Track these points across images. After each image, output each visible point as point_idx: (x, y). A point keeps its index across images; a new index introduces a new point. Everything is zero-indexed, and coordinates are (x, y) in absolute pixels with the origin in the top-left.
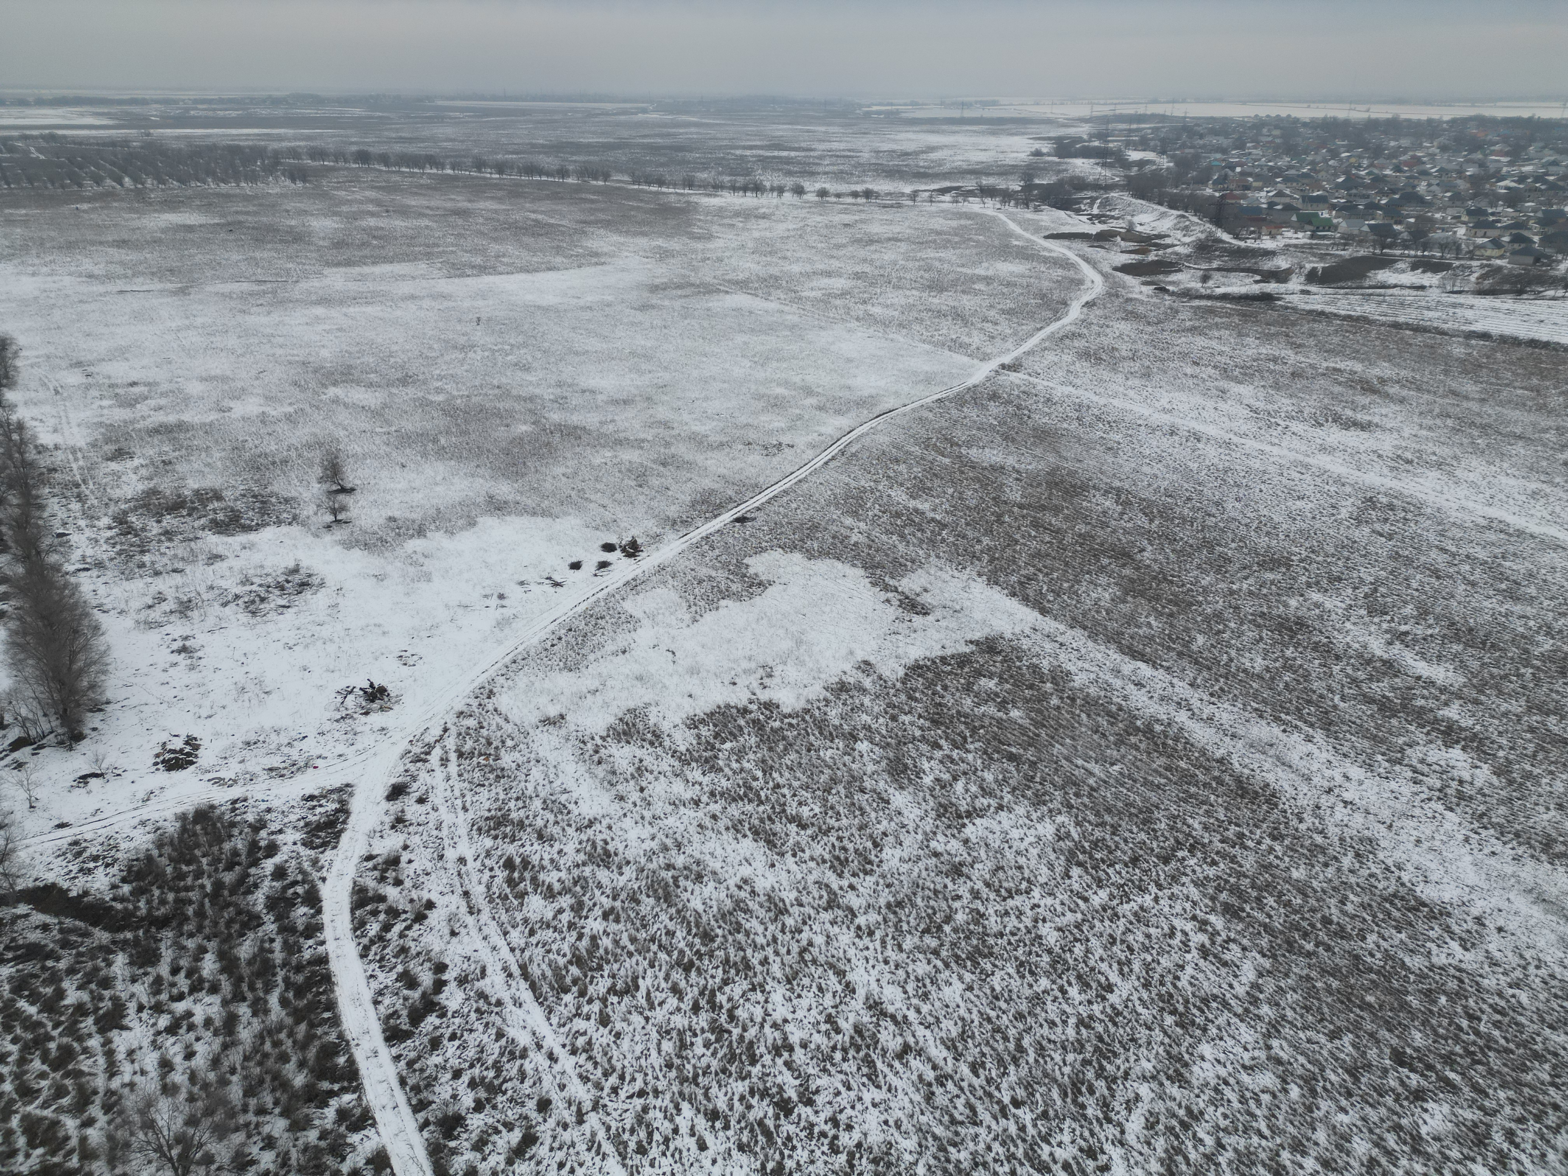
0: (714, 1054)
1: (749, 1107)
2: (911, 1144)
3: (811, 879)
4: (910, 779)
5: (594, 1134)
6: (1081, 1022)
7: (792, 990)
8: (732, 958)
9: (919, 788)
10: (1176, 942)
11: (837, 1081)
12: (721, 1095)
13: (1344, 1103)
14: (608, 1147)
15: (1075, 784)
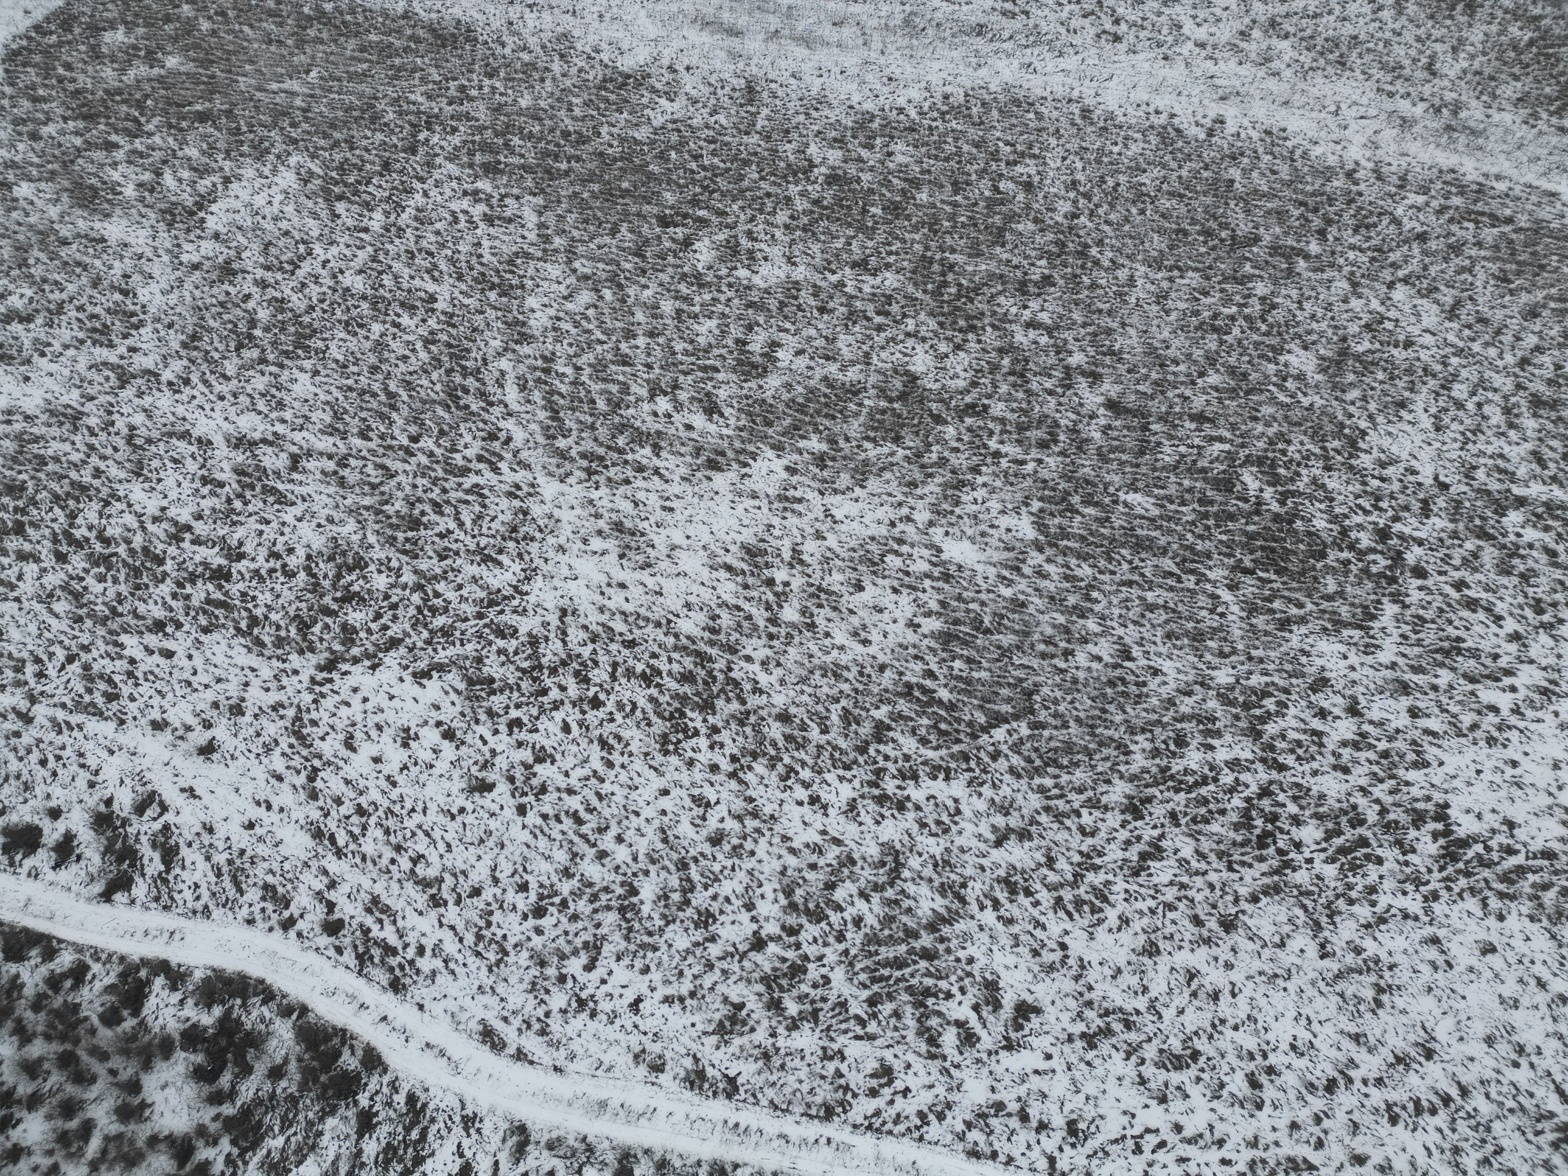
0: (115, 581)
1: (188, 597)
2: (351, 525)
3: (81, 367)
4: (109, 201)
5: (53, 720)
6: (427, 342)
7: (147, 479)
8: (59, 491)
9: (126, 206)
10: (462, 225)
11: (252, 524)
12: (151, 606)
13: (643, 281)
14: (75, 719)
15: (285, 114)
